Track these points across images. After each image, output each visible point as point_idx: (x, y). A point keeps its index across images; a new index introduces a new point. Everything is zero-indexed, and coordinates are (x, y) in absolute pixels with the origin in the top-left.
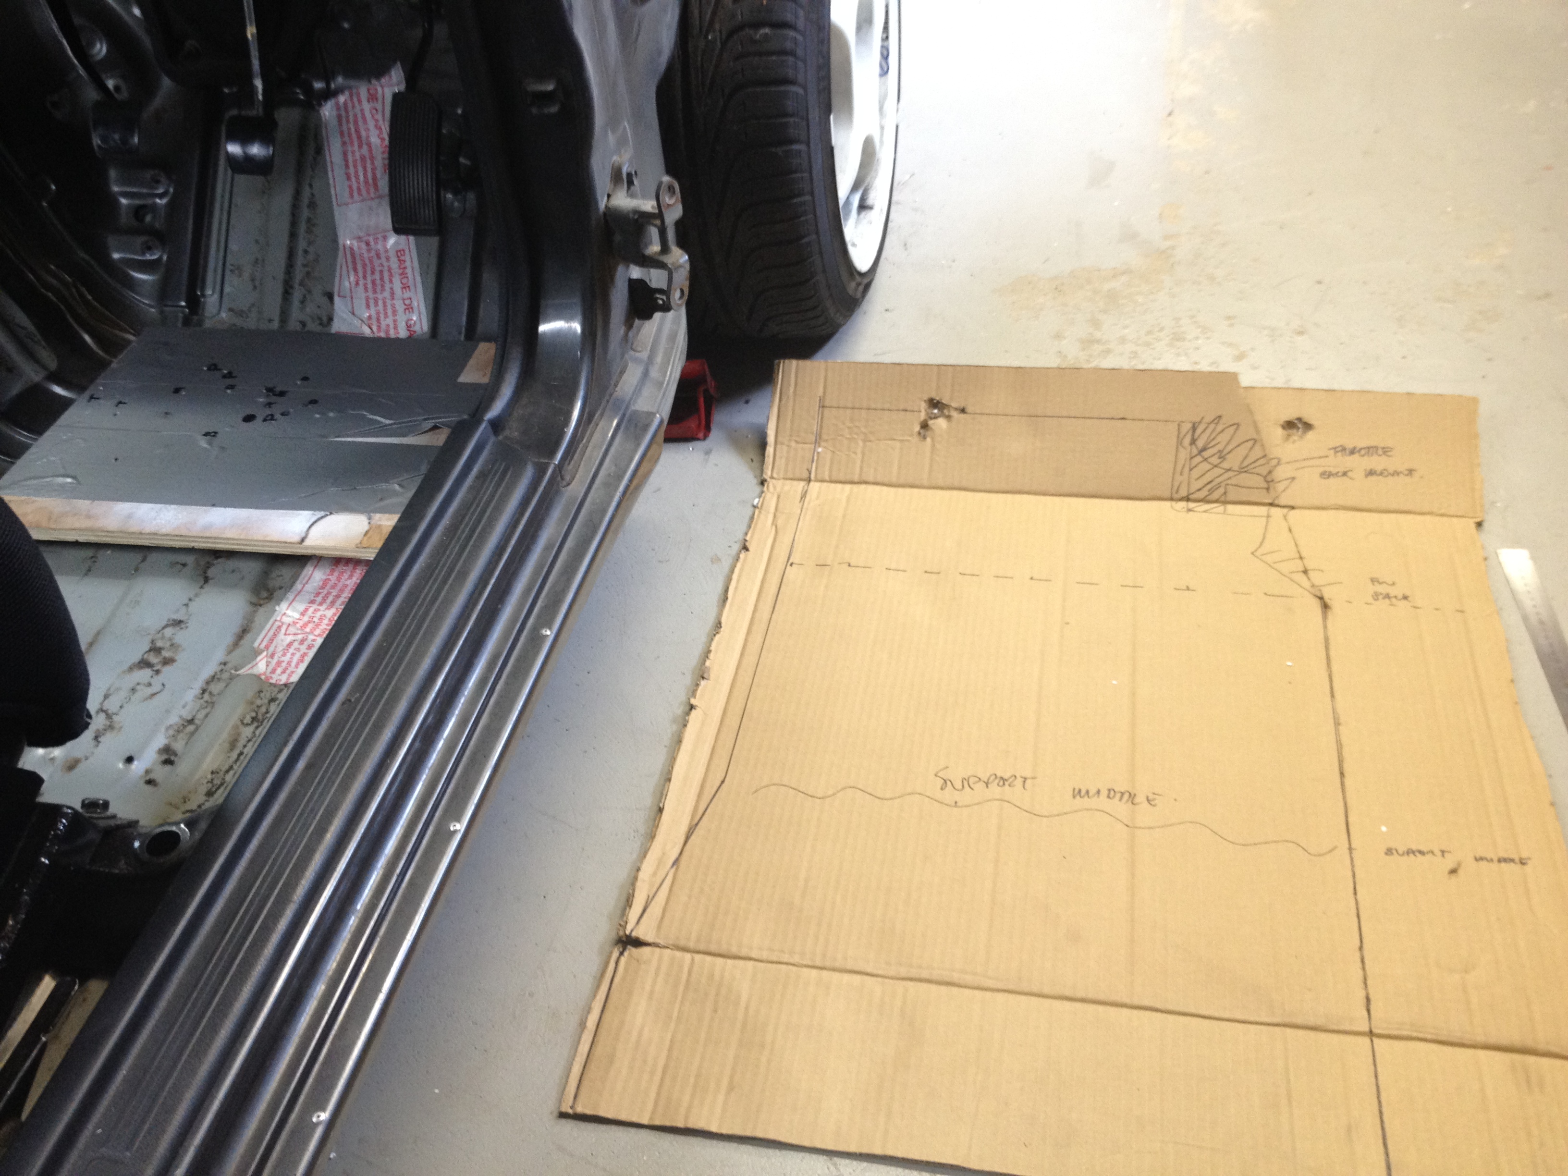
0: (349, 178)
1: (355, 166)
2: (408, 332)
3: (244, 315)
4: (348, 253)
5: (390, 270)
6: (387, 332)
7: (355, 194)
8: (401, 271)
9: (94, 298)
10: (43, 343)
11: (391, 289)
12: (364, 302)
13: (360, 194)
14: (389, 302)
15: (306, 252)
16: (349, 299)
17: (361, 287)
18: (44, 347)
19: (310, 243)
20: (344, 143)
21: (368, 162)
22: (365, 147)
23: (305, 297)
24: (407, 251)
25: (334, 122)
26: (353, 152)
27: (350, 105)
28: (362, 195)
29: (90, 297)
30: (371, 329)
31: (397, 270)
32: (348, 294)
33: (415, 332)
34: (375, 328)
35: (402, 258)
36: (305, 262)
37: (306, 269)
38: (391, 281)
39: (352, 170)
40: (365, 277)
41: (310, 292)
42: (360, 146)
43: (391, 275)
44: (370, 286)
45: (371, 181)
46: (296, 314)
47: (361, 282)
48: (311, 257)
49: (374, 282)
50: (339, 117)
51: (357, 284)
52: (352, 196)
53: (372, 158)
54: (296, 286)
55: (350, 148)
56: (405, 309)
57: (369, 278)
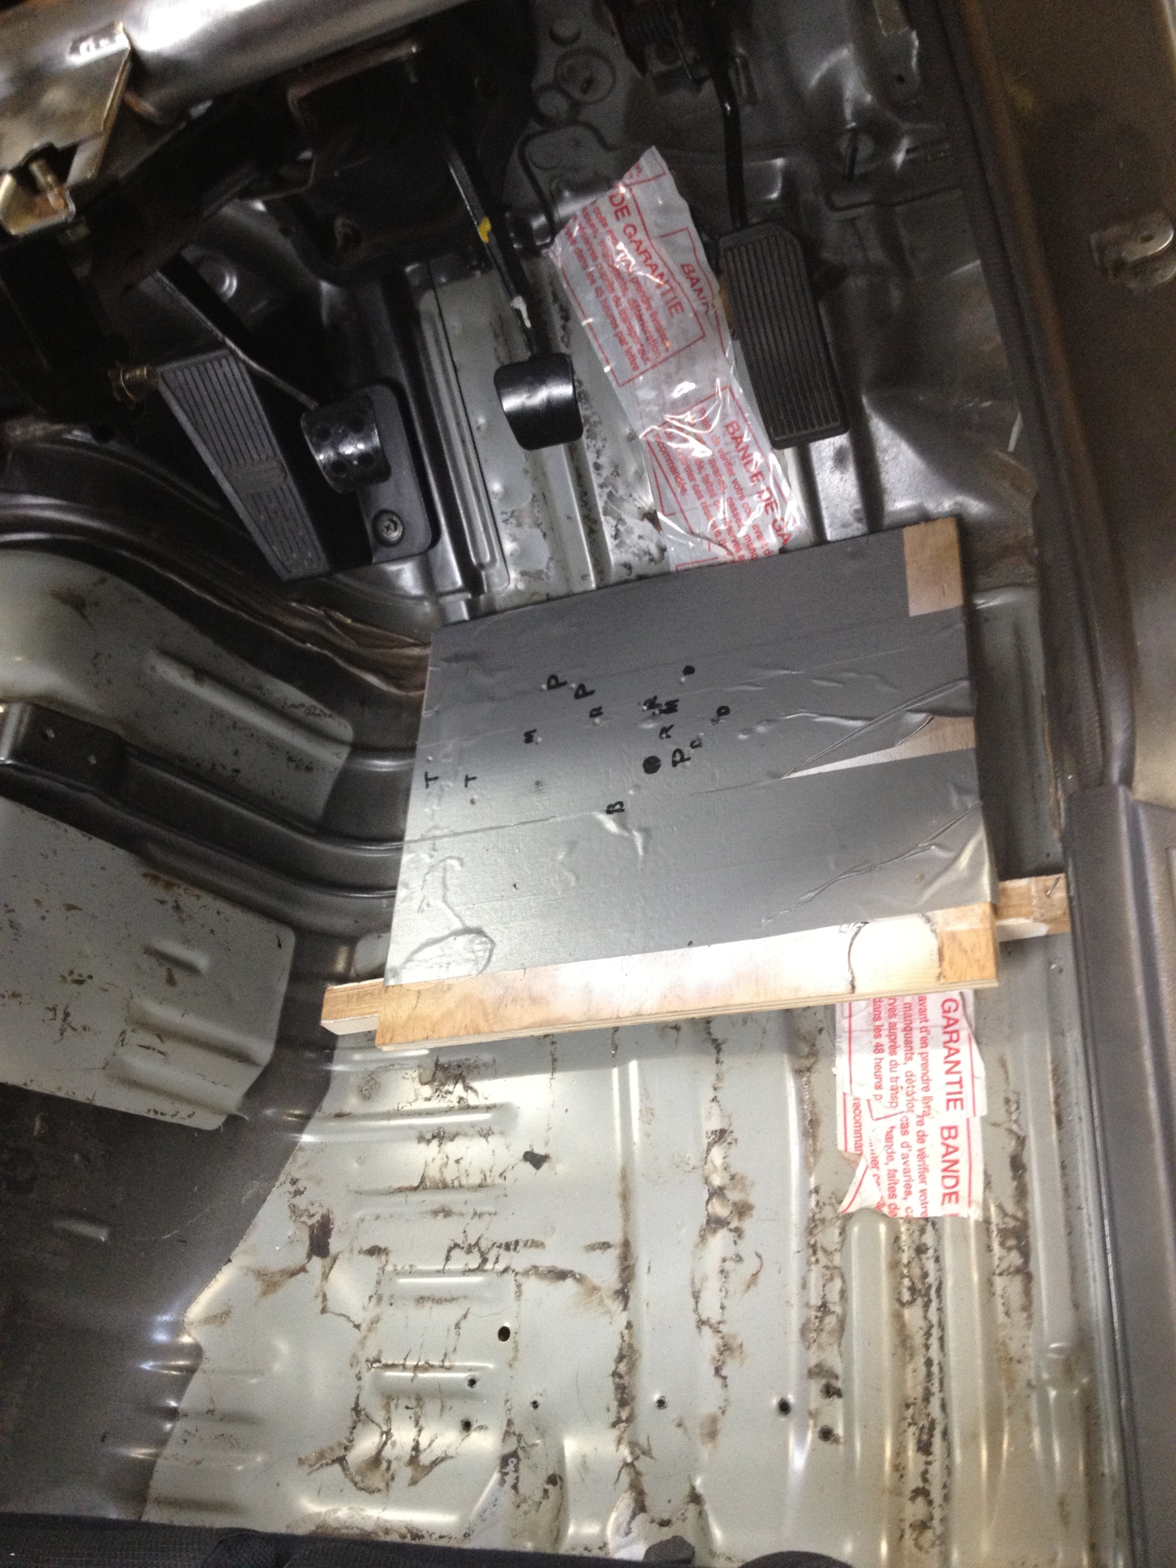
0: (622, 341)
1: (626, 320)
2: (780, 538)
3: (543, 576)
4: (657, 450)
5: (723, 456)
6: (749, 546)
7: (639, 360)
8: (741, 454)
9: (354, 619)
10: (328, 712)
11: (735, 482)
12: (701, 512)
13: (645, 359)
14: (738, 504)
15: (597, 467)
16: (679, 515)
18: (330, 716)
19: (598, 453)
20: (599, 292)
21: (643, 307)
22: (631, 286)
23: (617, 530)
24: (741, 422)
25: (574, 265)
26: (617, 301)
27: (589, 231)
28: (648, 359)
29: (349, 621)
30: (725, 547)
31: (735, 454)
32: (675, 507)
33: (790, 534)
34: (730, 546)
35: (737, 434)
36: (601, 481)
37: (606, 490)
38: (731, 473)
39: (622, 327)
40: (691, 477)
41: (620, 520)
42: (625, 289)
43: (729, 464)
44: (702, 487)
45: (655, 335)
46: (614, 557)
47: (689, 486)
48: (606, 472)
49: (706, 480)
50: (579, 253)
51: (684, 490)
52: (636, 368)
53: (647, 300)
54: (603, 518)
55: (611, 297)
56: (766, 506)
57: (698, 477)
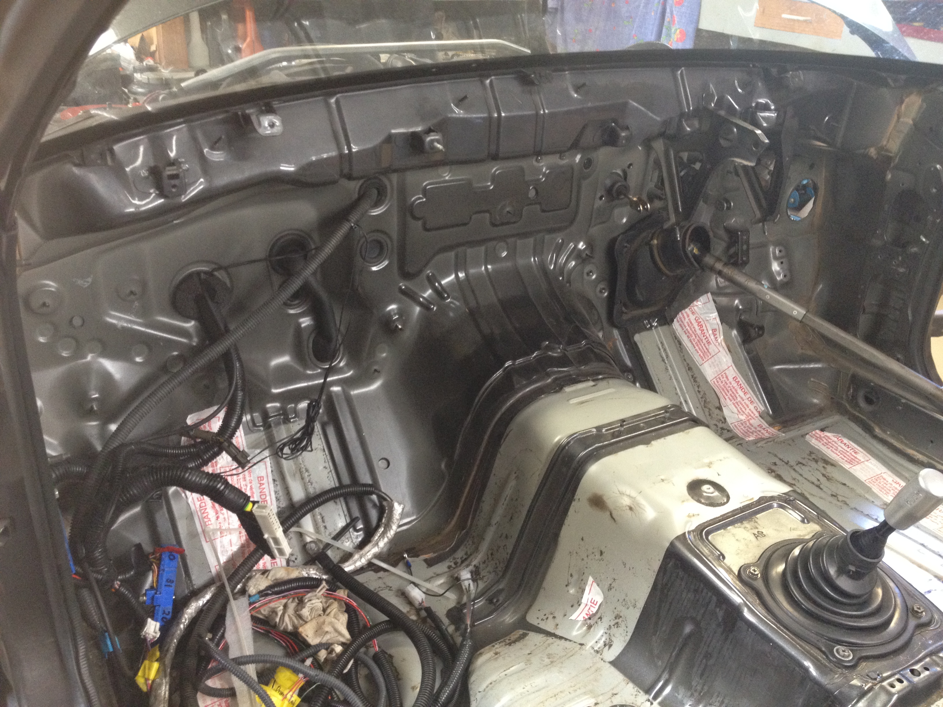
0: (697, 352)
2: (759, 413)
4: (715, 386)
5: (734, 388)
6: (751, 416)
7: (703, 358)
8: (740, 386)
11: (740, 395)
14: (743, 402)
15: (699, 392)
16: (727, 407)
17: (728, 400)
19: (698, 387)
21: (701, 342)
23: (710, 413)
25: (680, 329)
31: (737, 387)
32: (725, 405)
34: (745, 416)
35: (738, 380)
36: (701, 396)
37: (703, 399)
38: (737, 393)
39: (697, 348)
41: (710, 409)
42: (695, 336)
43: (736, 390)
44: (730, 397)
45: (706, 351)
46: (710, 422)
47: (726, 397)
48: (702, 393)
50: (681, 325)
51: (725, 399)
55: (692, 339)
56: (751, 403)
